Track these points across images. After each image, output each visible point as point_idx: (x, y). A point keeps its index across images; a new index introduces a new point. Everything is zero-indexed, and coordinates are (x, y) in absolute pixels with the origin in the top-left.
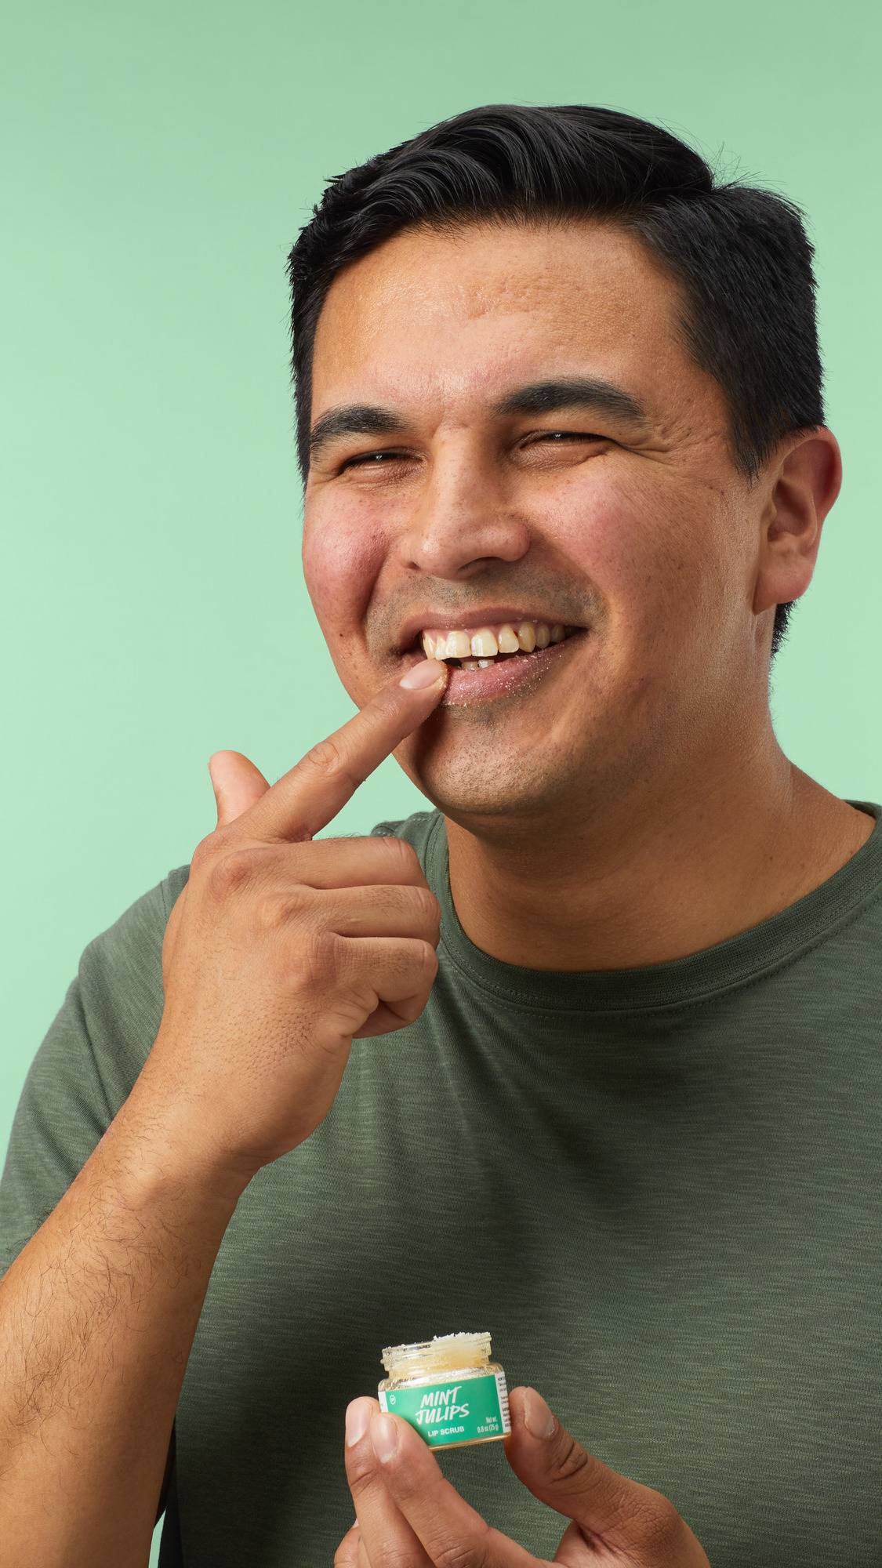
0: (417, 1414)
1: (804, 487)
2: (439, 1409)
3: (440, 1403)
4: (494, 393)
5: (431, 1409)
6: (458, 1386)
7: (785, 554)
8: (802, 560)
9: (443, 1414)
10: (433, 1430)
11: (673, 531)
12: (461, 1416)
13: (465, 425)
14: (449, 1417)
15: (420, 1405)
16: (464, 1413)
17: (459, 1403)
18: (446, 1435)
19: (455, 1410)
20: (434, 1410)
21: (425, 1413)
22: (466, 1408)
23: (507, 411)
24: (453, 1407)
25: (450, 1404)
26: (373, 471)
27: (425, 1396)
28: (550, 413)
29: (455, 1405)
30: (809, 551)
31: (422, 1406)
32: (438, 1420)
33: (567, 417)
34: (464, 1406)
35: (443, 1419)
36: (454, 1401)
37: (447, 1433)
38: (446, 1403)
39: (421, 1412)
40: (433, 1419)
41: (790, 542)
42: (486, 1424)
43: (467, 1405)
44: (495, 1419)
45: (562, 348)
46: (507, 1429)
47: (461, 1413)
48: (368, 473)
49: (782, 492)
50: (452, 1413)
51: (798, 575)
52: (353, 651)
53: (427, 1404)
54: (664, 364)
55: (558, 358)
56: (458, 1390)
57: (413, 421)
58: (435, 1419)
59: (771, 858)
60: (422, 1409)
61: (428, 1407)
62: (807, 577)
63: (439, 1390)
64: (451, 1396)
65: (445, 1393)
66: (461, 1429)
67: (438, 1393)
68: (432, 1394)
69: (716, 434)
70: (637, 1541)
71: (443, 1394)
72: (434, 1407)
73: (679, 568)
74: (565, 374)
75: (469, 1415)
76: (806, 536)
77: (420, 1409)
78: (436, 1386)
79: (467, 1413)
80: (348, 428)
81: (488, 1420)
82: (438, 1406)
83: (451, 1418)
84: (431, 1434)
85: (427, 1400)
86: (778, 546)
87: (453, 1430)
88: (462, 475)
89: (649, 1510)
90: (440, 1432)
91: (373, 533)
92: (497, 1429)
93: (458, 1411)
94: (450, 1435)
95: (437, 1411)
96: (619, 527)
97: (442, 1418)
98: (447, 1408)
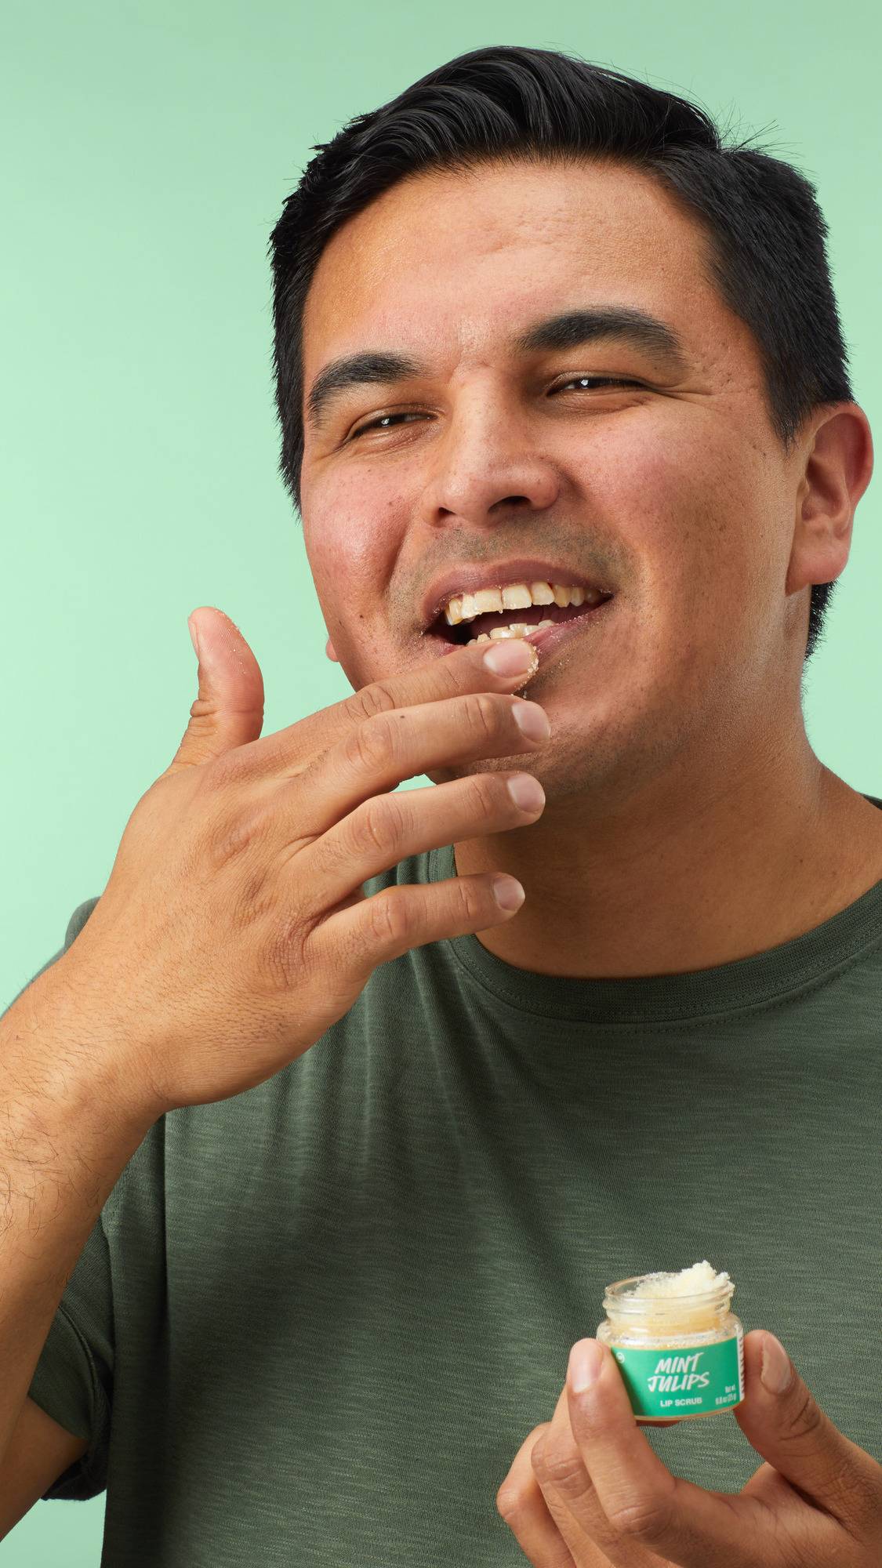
0: (649, 1380)
1: (835, 466)
2: (676, 1378)
3: (678, 1370)
4: (517, 326)
5: (667, 1376)
6: (699, 1352)
7: (820, 533)
8: (839, 544)
9: (680, 1382)
10: (668, 1399)
11: (718, 489)
12: (700, 1386)
13: (485, 364)
14: (686, 1387)
15: (655, 1369)
16: (704, 1383)
17: (699, 1371)
18: (680, 1407)
19: (694, 1378)
20: (670, 1378)
21: (659, 1380)
22: (706, 1377)
23: (531, 346)
24: (692, 1376)
25: (689, 1372)
26: (381, 438)
27: (662, 1361)
28: (580, 346)
29: (695, 1373)
30: (843, 533)
31: (657, 1372)
32: (674, 1389)
33: (599, 349)
34: (704, 1375)
35: (680, 1389)
36: (693, 1369)
37: (682, 1405)
38: (685, 1371)
39: (655, 1379)
40: (668, 1386)
41: (823, 521)
42: (725, 1395)
43: (707, 1373)
44: (733, 1388)
45: (588, 277)
46: (742, 1397)
47: (700, 1382)
48: (376, 442)
49: (814, 471)
50: (690, 1382)
51: (833, 556)
52: (374, 633)
53: (663, 1370)
54: (696, 302)
55: (585, 287)
56: (700, 1357)
57: (426, 363)
58: (670, 1388)
59: (801, 861)
60: (656, 1375)
61: (663, 1374)
62: (844, 559)
63: (677, 1356)
64: (691, 1363)
65: (685, 1360)
66: (699, 1400)
67: (677, 1359)
68: (669, 1360)
69: (753, 386)
70: (853, 1514)
71: (682, 1359)
72: (670, 1374)
73: (720, 530)
74: (594, 303)
75: (708, 1385)
76: (840, 516)
77: (654, 1375)
78: (675, 1351)
79: (707, 1382)
80: (353, 379)
81: (727, 1390)
82: (676, 1373)
83: (689, 1388)
84: (664, 1403)
85: (663, 1365)
86: (813, 524)
87: (689, 1401)
88: (487, 412)
89: (868, 1483)
90: (674, 1403)
91: (389, 500)
92: (735, 1399)
93: (696, 1380)
94: (686, 1407)
95: (673, 1379)
96: (662, 478)
97: (679, 1387)
98: (685, 1377)
